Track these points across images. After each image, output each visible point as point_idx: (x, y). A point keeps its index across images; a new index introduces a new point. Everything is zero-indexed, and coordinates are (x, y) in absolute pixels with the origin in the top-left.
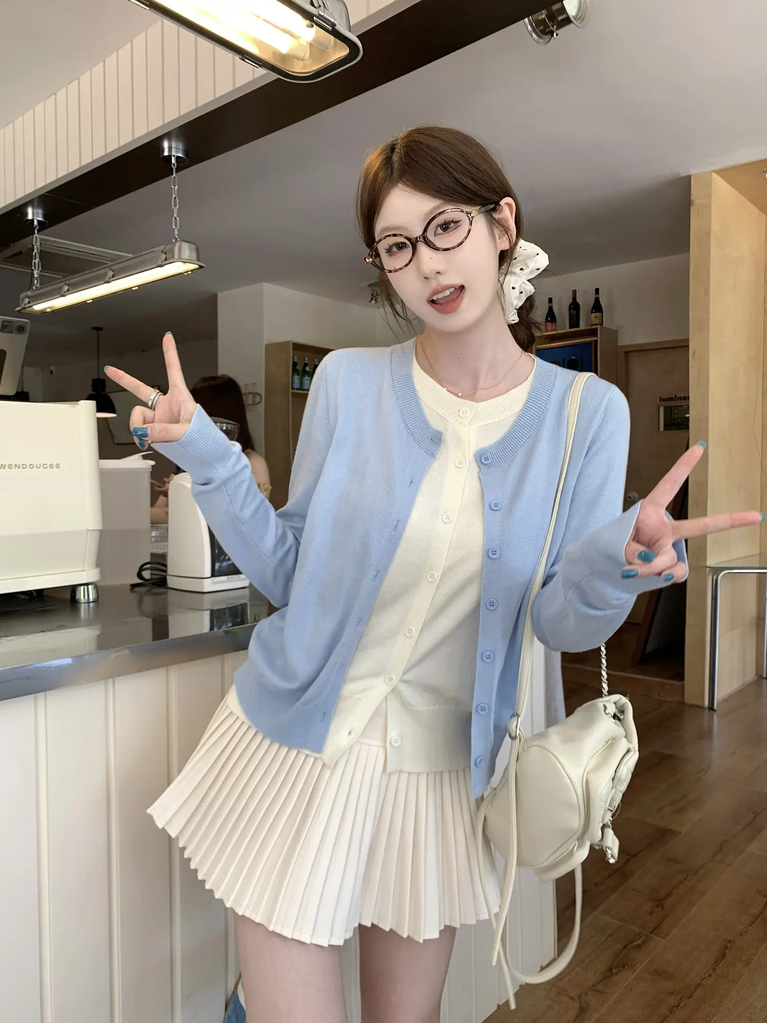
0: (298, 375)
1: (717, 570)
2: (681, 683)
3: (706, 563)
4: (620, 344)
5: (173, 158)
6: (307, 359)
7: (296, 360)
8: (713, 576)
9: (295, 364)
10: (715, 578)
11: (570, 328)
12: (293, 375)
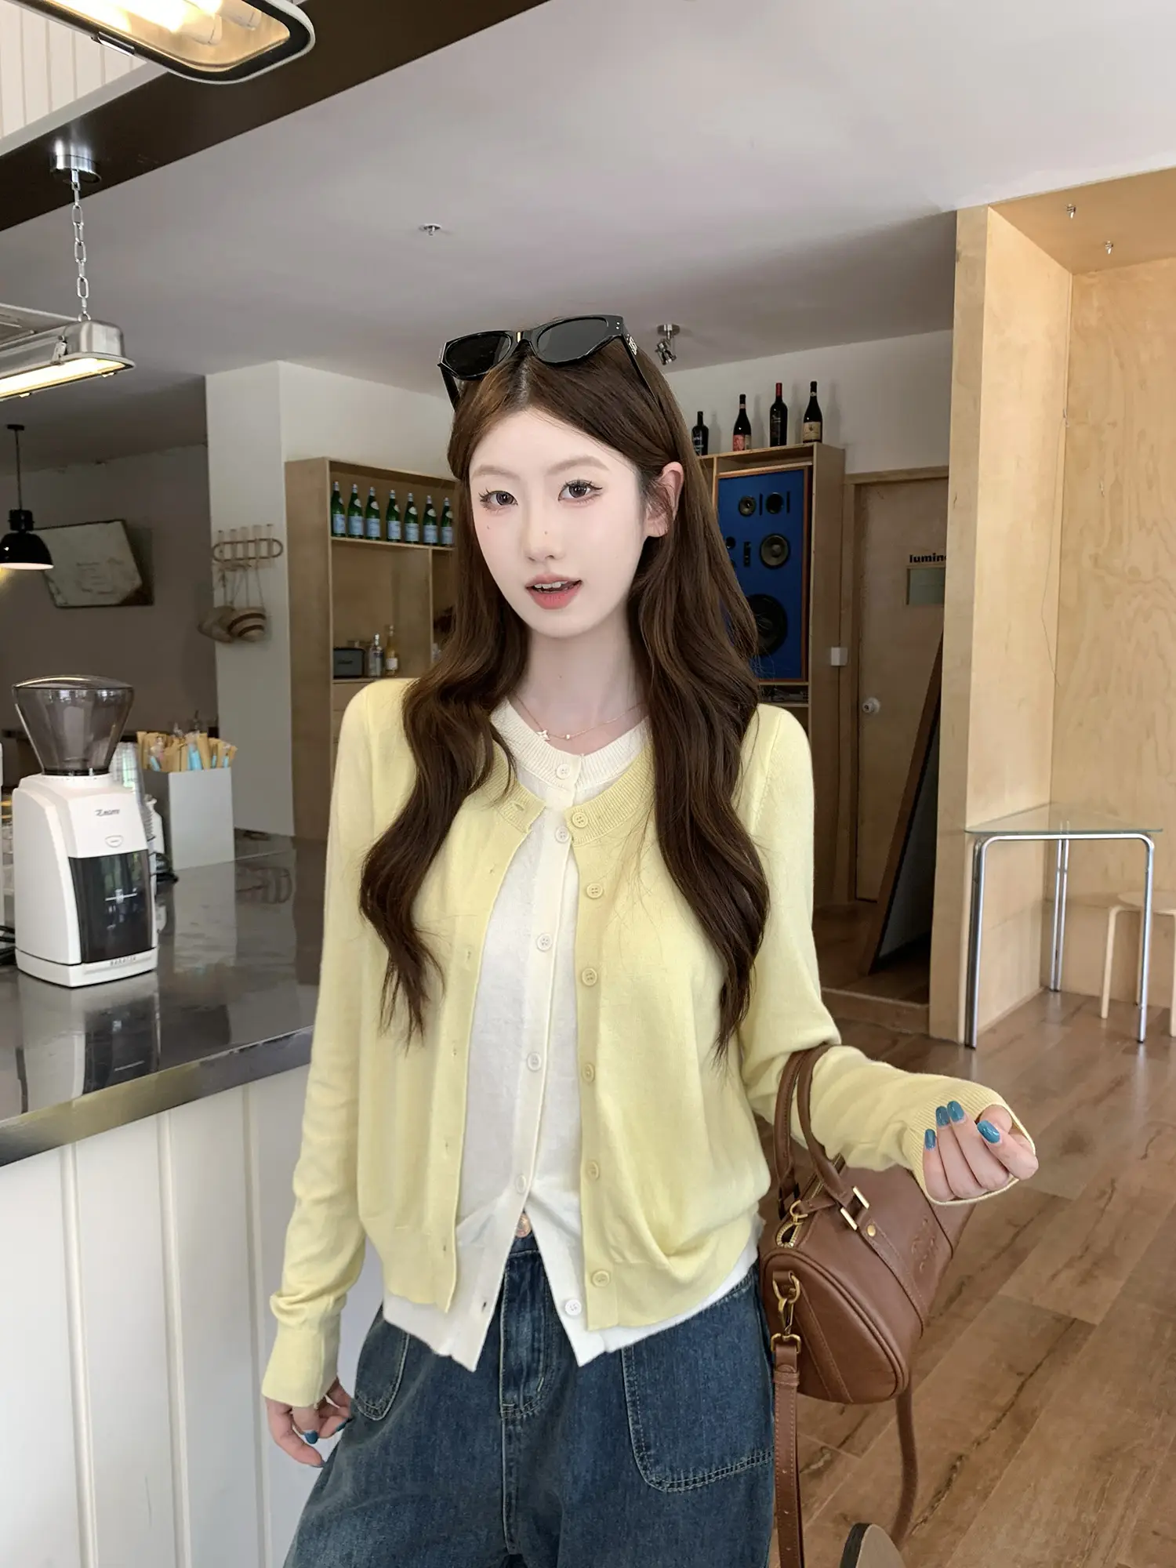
0: (342, 512)
1: (982, 836)
2: (925, 1006)
3: (965, 826)
4: (849, 471)
5: (73, 172)
6: (355, 486)
7: (337, 489)
8: (975, 844)
9: (335, 496)
10: (977, 848)
11: (772, 445)
12: (333, 513)
